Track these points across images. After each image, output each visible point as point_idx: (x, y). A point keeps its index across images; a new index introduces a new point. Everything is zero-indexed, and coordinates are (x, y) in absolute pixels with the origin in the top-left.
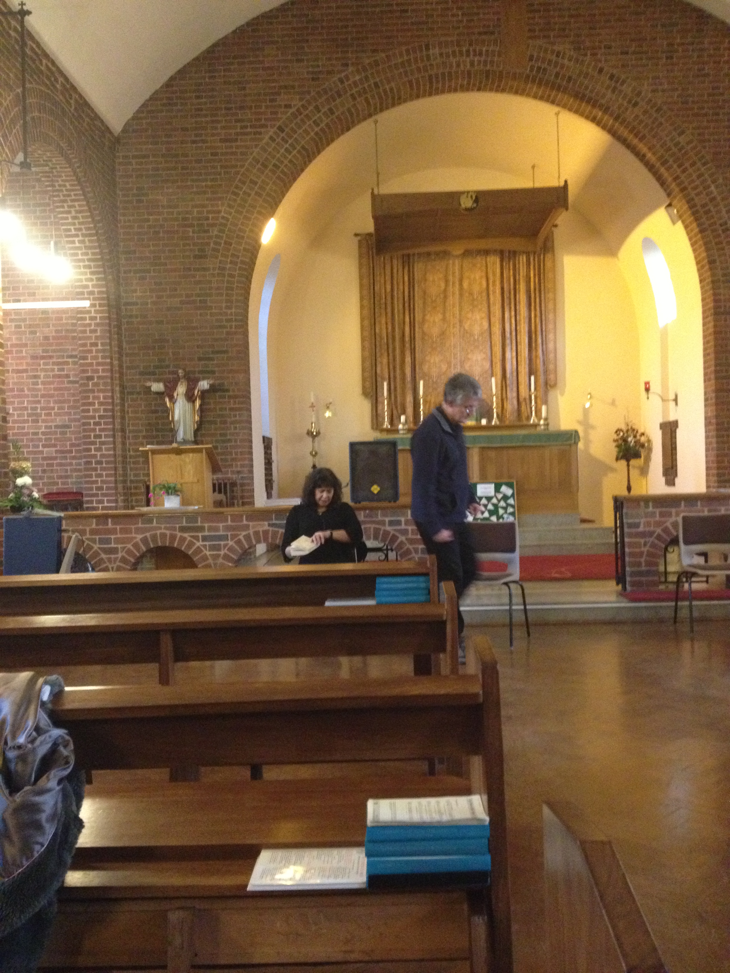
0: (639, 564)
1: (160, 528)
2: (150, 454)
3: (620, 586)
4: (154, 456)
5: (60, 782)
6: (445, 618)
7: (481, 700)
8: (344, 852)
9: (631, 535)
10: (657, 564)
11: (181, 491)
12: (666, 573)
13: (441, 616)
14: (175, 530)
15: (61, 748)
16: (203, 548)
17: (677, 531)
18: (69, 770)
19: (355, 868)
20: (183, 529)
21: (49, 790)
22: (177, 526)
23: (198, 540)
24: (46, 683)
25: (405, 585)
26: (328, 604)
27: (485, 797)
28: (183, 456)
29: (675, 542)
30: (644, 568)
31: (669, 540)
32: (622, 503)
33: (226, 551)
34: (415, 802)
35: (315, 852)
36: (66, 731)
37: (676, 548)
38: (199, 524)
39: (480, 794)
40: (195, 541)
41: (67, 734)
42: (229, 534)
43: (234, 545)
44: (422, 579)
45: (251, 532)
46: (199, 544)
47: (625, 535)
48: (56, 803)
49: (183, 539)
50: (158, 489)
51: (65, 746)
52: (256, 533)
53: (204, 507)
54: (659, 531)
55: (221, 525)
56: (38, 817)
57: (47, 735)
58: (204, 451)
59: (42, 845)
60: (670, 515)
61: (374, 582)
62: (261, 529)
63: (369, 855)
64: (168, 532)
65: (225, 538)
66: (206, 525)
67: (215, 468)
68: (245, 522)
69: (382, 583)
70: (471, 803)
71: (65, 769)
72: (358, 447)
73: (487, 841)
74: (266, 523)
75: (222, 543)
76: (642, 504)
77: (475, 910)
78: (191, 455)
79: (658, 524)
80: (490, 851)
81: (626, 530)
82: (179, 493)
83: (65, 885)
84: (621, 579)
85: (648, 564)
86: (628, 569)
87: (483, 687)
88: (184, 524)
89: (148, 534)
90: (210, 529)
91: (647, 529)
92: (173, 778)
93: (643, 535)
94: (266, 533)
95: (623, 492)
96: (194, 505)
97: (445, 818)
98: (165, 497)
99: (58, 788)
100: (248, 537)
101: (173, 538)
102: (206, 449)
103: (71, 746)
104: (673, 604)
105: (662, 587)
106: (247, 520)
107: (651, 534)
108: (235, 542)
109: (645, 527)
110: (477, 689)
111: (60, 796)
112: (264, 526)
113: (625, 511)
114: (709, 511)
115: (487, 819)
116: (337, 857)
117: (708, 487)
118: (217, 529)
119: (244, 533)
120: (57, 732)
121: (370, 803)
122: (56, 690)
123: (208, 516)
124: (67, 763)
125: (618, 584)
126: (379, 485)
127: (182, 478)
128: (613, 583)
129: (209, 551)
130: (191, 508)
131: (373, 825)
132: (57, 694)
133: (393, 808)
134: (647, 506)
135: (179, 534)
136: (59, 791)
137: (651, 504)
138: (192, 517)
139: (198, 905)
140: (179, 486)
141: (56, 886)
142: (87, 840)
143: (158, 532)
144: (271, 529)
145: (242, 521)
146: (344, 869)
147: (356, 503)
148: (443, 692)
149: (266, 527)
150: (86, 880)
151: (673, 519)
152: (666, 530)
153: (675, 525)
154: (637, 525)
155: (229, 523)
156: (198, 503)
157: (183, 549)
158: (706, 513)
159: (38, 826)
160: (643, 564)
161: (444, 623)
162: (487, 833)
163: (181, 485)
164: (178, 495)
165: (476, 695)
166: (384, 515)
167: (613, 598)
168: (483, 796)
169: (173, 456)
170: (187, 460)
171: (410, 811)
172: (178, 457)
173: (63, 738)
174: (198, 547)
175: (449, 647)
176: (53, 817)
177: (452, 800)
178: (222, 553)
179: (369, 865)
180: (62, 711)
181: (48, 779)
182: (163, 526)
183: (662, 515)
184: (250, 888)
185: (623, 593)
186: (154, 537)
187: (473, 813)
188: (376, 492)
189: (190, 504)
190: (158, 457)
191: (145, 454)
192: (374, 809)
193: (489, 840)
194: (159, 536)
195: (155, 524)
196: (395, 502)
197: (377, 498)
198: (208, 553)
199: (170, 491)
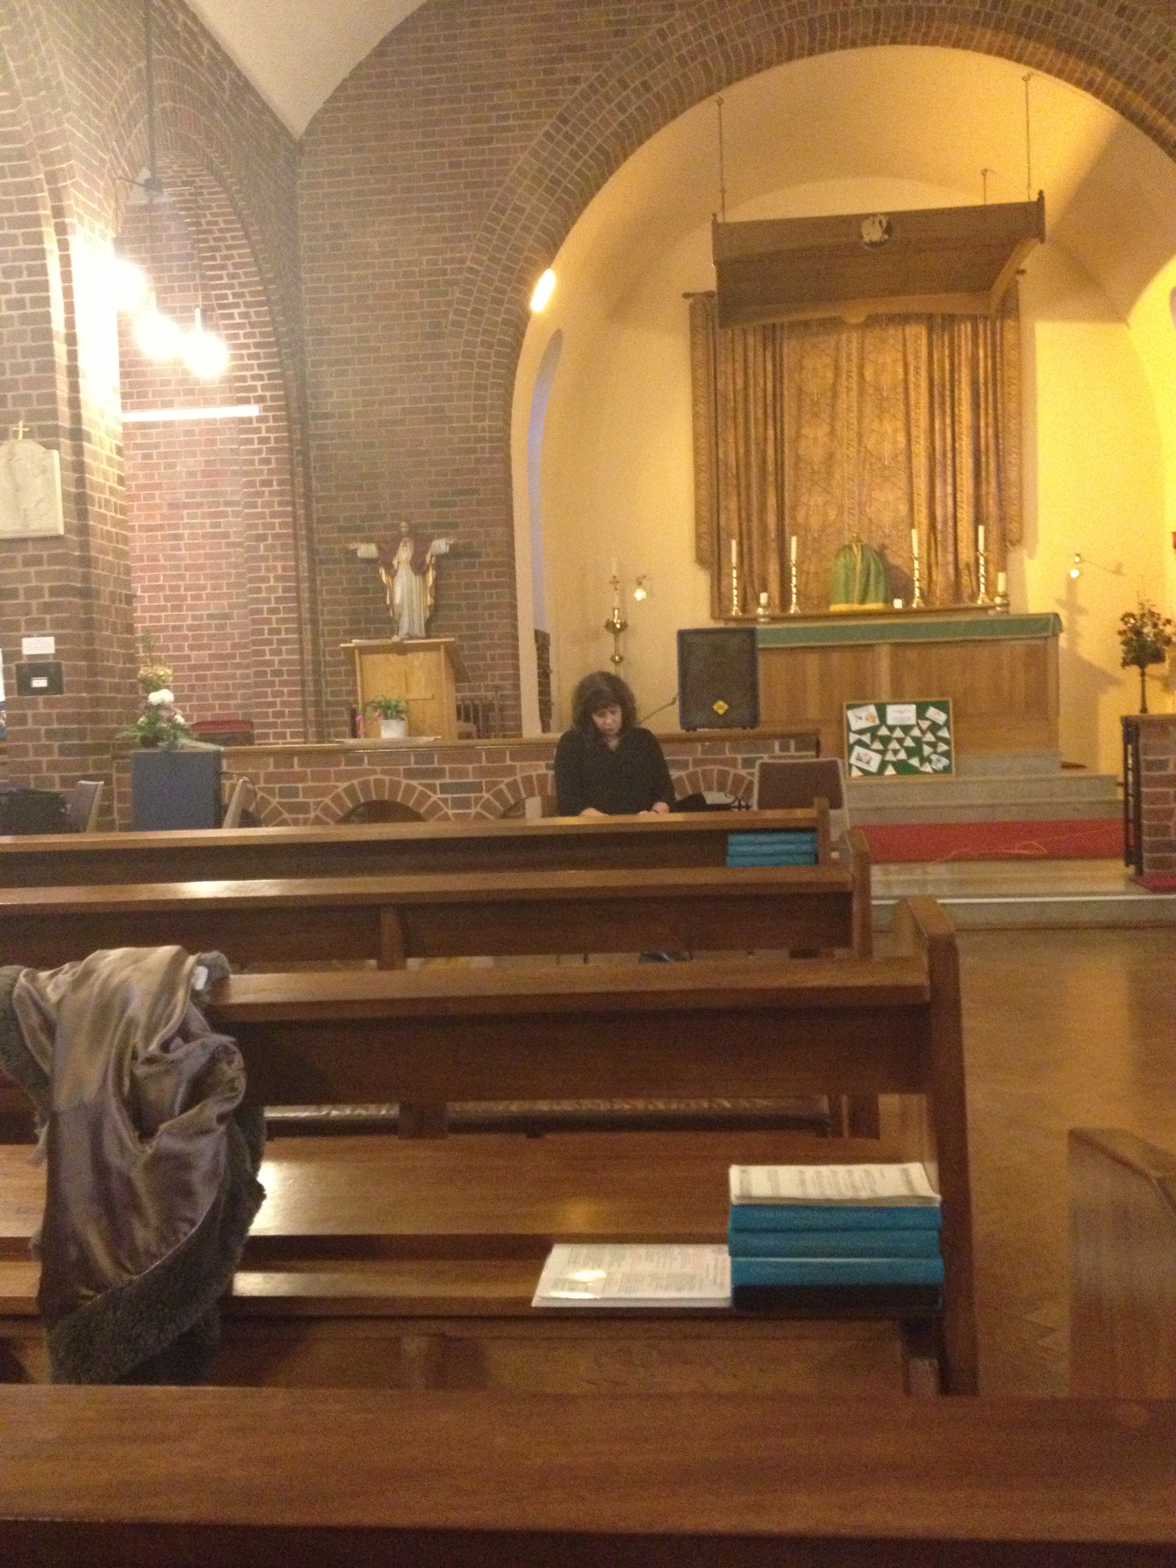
0: (1166, 830)
1: (374, 772)
2: (357, 652)
3: (1132, 869)
4: (364, 657)
5: (222, 1120)
6: (849, 888)
7: (928, 997)
8: (691, 1250)
9: (1152, 782)
11: (407, 712)
13: (844, 884)
14: (398, 775)
15: (224, 1066)
16: (441, 804)
18: (237, 1102)
19: (711, 1277)
20: (410, 774)
21: (204, 1132)
22: (402, 768)
23: (435, 792)
24: (199, 962)
25: (775, 848)
27: (932, 1167)
28: (409, 656)
32: (1137, 728)
33: (479, 809)
34: (810, 1171)
36: (232, 1039)
38: (436, 765)
39: (922, 1161)
40: (429, 793)
41: (234, 1043)
42: (484, 780)
43: (492, 799)
44: (807, 837)
45: (518, 777)
46: (436, 797)
47: (1143, 780)
48: (216, 1154)
49: (410, 789)
50: (369, 709)
51: (230, 1061)
52: (528, 780)
53: (443, 739)
55: (470, 767)
56: (187, 1176)
57: (201, 1042)
58: (442, 647)
59: (194, 1225)
61: (726, 842)
62: (534, 774)
63: (733, 1253)
64: (387, 778)
65: (477, 788)
66: (447, 767)
67: (460, 676)
68: (508, 762)
69: (738, 845)
70: (906, 1173)
71: (229, 1099)
72: (691, 638)
73: (936, 1233)
74: (543, 763)
75: (473, 795)
76: (1172, 728)
77: (916, 1349)
78: (422, 654)
80: (942, 1252)
81: (1144, 773)
82: (403, 716)
83: (235, 1293)
84: (1133, 857)
86: (1146, 838)
87: (931, 973)
88: (413, 766)
89: (355, 782)
90: (453, 774)
93: (1172, 781)
94: (542, 779)
95: (1135, 711)
96: (428, 735)
97: (864, 1194)
98: (382, 722)
99: (220, 1129)
100: (513, 786)
101: (395, 786)
102: (445, 643)
103: (240, 1062)
106: (512, 759)
108: (494, 795)
109: (1175, 768)
110: (919, 978)
111: (224, 1141)
112: (539, 768)
113: (1142, 741)
115: (938, 1197)
116: (679, 1259)
118: (463, 773)
119: (507, 780)
120: (217, 1040)
121: (735, 1173)
122: (216, 976)
123: (448, 753)
124: (234, 1089)
125: (1128, 865)
126: (726, 702)
127: (408, 691)
128: (1121, 863)
129: (453, 808)
130: (424, 740)
131: (739, 1202)
132: (217, 982)
133: (773, 1177)
135: (405, 782)
136: (221, 1133)
138: (424, 754)
139: (450, 1329)
140: (403, 705)
141: (219, 1292)
142: (268, 1225)
143: (372, 778)
145: (504, 761)
146: (693, 1277)
147: (688, 730)
148: (861, 982)
149: (542, 770)
150: (268, 1286)
154: (1163, 765)
155: (484, 763)
156: (434, 732)
157: (410, 804)
159: (187, 1192)
162: (939, 1220)
163: (407, 702)
164: (403, 719)
165: (917, 990)
166: (735, 750)
167: (1120, 886)
168: (926, 1164)
169: (393, 657)
170: (416, 663)
171: (803, 1183)
172: (401, 658)
173: (225, 1048)
174: (435, 802)
175: (856, 938)
176: (211, 1178)
177: (874, 1169)
178: (473, 811)
179: (736, 1270)
180: (226, 1006)
181: (204, 1111)
182: (378, 768)
184: (535, 1303)
185: (1138, 879)
186: (365, 786)
187: (912, 1189)
188: (721, 712)
189: (421, 733)
190: (370, 659)
191: (350, 652)
192: (742, 1182)
193: (940, 1232)
194: (372, 784)
195: (366, 766)
196: (752, 728)
197: (725, 721)
198: (450, 812)
199: (389, 712)
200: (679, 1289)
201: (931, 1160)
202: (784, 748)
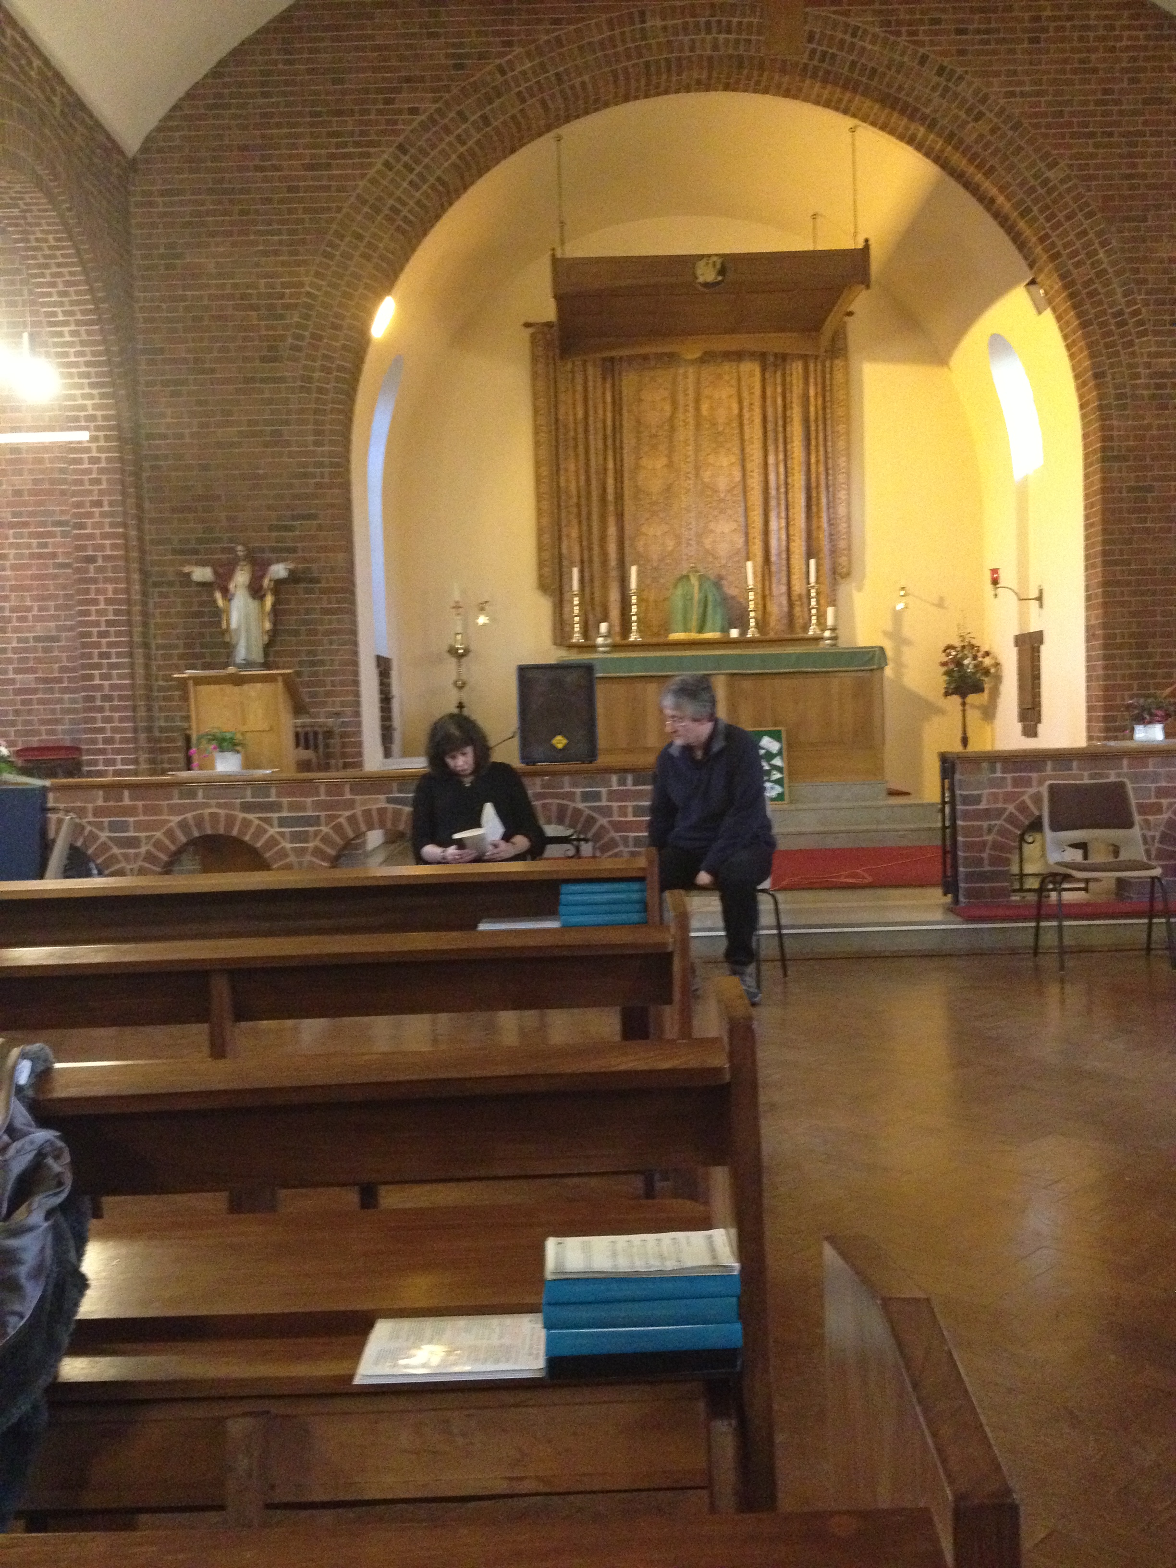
0: (980, 862)
1: (208, 805)
2: (191, 683)
3: (949, 898)
4: (198, 688)
5: (49, 1215)
6: (670, 949)
7: (727, 1077)
8: (509, 1321)
9: (966, 816)
10: (1007, 862)
11: (243, 745)
12: (1022, 876)
13: (664, 945)
14: (234, 809)
15: (50, 1161)
16: (278, 837)
17: (1040, 809)
18: (63, 1196)
19: (527, 1346)
20: (247, 807)
21: (31, 1229)
22: (238, 801)
23: (272, 826)
24: (24, 1056)
25: (606, 897)
26: (483, 927)
27: (733, 1231)
28: (246, 687)
29: (1036, 826)
30: (987, 868)
31: (1027, 823)
32: (953, 765)
33: (317, 842)
34: (621, 1240)
35: (462, 1322)
36: (58, 1134)
37: (1038, 836)
38: (273, 799)
39: (725, 1227)
40: (266, 826)
41: (60, 1138)
42: (323, 814)
43: (331, 832)
44: (636, 886)
45: (358, 811)
46: (273, 831)
47: (959, 814)
48: (42, 1249)
49: (246, 823)
50: (204, 742)
51: (57, 1158)
52: (367, 813)
53: (281, 771)
54: (1011, 808)
55: (309, 800)
56: (13, 1271)
57: (27, 1139)
58: (280, 678)
59: (22, 1317)
60: (1028, 783)
61: (558, 894)
62: (374, 807)
63: (549, 1325)
64: (222, 812)
65: (316, 821)
66: (285, 800)
67: (299, 709)
68: (348, 796)
69: (569, 894)
70: (710, 1240)
71: (56, 1194)
72: (530, 675)
73: (734, 1300)
74: (382, 797)
75: (311, 829)
76: (985, 765)
77: (717, 1410)
78: (259, 685)
79: (1009, 797)
80: (741, 1317)
81: (959, 807)
82: (238, 748)
83: (60, 1380)
84: (950, 886)
85: (995, 861)
86: (961, 869)
87: (731, 1056)
88: (249, 799)
89: (189, 815)
90: (292, 807)
91: (993, 806)
92: (236, 1207)
93: (987, 814)
94: (382, 812)
95: (956, 747)
96: (267, 769)
97: (670, 1265)
98: (218, 754)
99: (46, 1224)
100: (352, 819)
101: (230, 821)
102: (283, 676)
103: (67, 1158)
104: (1033, 924)
105: (1015, 898)
106: (352, 791)
107: (1000, 813)
108: (333, 828)
109: (988, 802)
110: (720, 1060)
111: (50, 1238)
112: (380, 801)
113: (957, 776)
114: (1091, 777)
115: (737, 1265)
116: (497, 1330)
117: (1090, 738)
118: (301, 807)
119: (347, 813)
120: (42, 1135)
121: (551, 1244)
122: (40, 1068)
123: (289, 786)
124: (60, 1184)
125: (945, 894)
126: (565, 737)
127: (244, 724)
128: (938, 892)
129: (292, 842)
130: (260, 773)
131: (554, 1277)
132: (43, 1072)
133: (586, 1249)
134: (993, 771)
135: (241, 815)
136: (46, 1229)
137: (999, 766)
138: (262, 786)
139: (277, 1408)
140: (239, 737)
141: (43, 1382)
142: (94, 1308)
143: (207, 811)
144: (391, 806)
145: (344, 794)
146: (509, 1349)
147: (527, 764)
148: (667, 1065)
149: (384, 805)
150: (94, 1371)
151: (1032, 791)
152: (1023, 808)
153: (1037, 799)
154: (977, 800)
155: (323, 797)
156: (271, 764)
157: (247, 838)
158: (1086, 781)
159: (14, 1287)
160: (986, 862)
161: (670, 955)
162: (737, 1289)
163: (243, 734)
164: (238, 752)
165: (718, 1071)
166: (575, 785)
167: (938, 916)
168: (729, 1230)
169: (229, 688)
170: (253, 694)
171: (614, 1254)
172: (237, 689)
173: (52, 1144)
174: (272, 836)
175: (677, 996)
176: (36, 1273)
177: (682, 1237)
178: (311, 845)
179: (550, 1342)
180: (50, 1100)
181: (30, 1212)
182: (213, 802)
183: (1016, 782)
184: (357, 1381)
185: (954, 909)
186: (199, 822)
187: (714, 1257)
188: (560, 746)
189: (258, 767)
190: (205, 689)
191: (183, 684)
192: (557, 1254)
193: (739, 1298)
194: (207, 818)
195: (200, 799)
196: (591, 762)
197: (563, 756)
198: (288, 846)
199: (225, 744)
200: (497, 1361)
201: (732, 1227)
202: (622, 782)
